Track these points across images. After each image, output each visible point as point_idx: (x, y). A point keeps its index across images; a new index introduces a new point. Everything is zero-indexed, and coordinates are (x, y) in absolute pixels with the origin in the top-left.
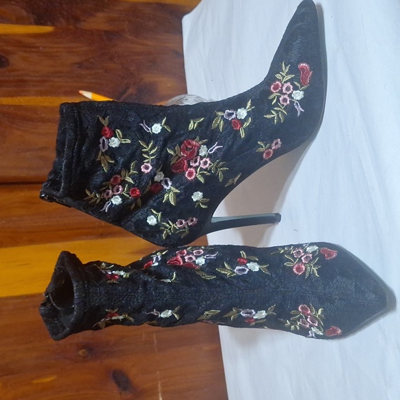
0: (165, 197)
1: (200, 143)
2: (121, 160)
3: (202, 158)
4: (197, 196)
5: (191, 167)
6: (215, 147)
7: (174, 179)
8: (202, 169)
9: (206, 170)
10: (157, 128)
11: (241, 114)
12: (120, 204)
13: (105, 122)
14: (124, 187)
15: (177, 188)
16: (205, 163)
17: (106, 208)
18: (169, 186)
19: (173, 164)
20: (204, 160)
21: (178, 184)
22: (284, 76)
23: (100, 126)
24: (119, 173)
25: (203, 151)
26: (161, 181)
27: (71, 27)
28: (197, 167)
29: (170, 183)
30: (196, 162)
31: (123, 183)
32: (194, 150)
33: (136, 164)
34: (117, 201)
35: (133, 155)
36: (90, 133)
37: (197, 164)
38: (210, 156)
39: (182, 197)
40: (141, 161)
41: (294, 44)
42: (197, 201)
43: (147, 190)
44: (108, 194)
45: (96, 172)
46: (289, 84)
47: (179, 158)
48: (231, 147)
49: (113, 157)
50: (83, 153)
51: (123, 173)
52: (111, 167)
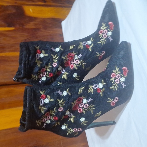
0: (63, 76)
1: (75, 54)
2: (45, 62)
3: (76, 60)
4: (75, 75)
5: (72, 64)
6: (81, 55)
7: (66, 69)
8: (76, 64)
9: (77, 64)
10: (58, 50)
11: (89, 43)
12: (45, 80)
13: (38, 48)
14: (46, 73)
15: (67, 72)
16: (77, 62)
17: (40, 82)
18: (64, 72)
19: (65, 63)
20: (77, 60)
21: (67, 71)
22: (104, 27)
23: (36, 49)
24: (44, 67)
25: (76, 57)
26: (61, 70)
27: (21, 27)
28: (74, 64)
29: (64, 71)
30: (73, 61)
31: (46, 71)
32: (72, 57)
33: (51, 63)
34: (44, 79)
35: (49, 60)
36: (32, 52)
37: (74, 62)
38: (79, 59)
39: (69, 76)
40: (52, 62)
41: (106, 15)
42: (75, 77)
43: (56, 74)
44: (40, 76)
45: (35, 67)
46: (106, 30)
47: (67, 60)
48: (86, 55)
49: (42, 61)
50: (30, 59)
51: (46, 67)
52: (41, 65)
